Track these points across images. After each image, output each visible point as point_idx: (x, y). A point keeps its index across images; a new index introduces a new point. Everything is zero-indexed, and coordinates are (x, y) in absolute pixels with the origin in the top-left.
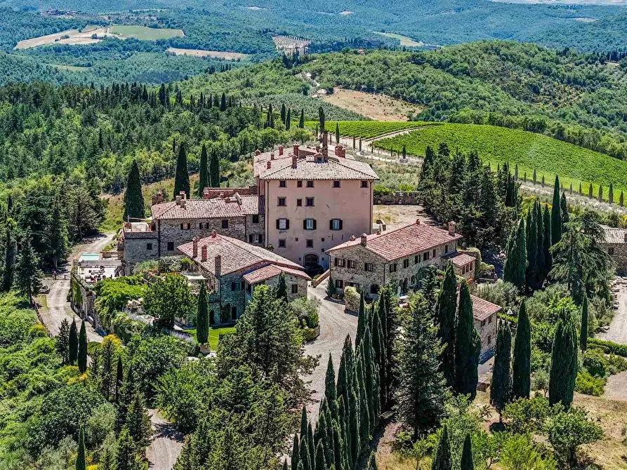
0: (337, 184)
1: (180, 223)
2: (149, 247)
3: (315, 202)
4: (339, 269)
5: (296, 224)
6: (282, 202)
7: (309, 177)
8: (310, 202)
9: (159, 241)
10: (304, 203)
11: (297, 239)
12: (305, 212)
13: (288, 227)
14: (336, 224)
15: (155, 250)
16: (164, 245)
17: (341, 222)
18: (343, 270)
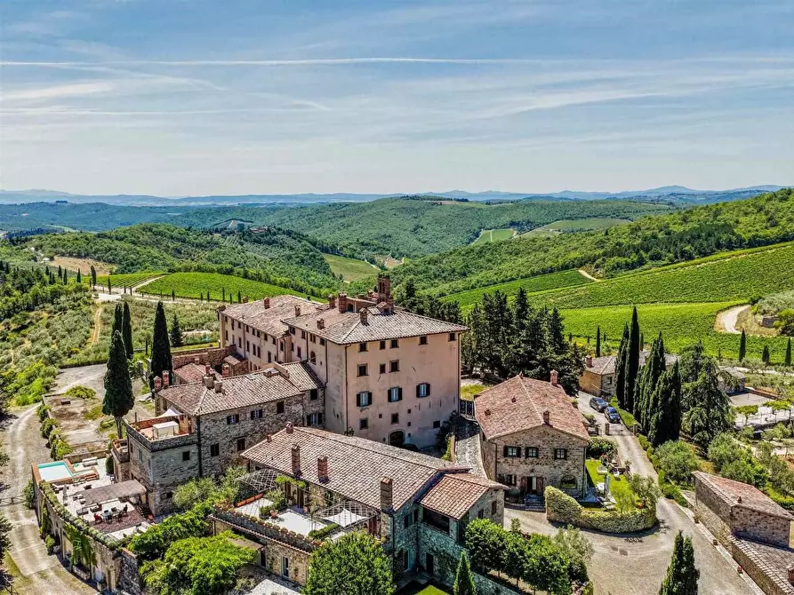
0: (423, 340)
1: (225, 417)
2: (186, 456)
3: (401, 366)
4: (509, 460)
5: (380, 397)
6: (362, 371)
7: (392, 335)
8: (395, 366)
9: (199, 446)
10: (388, 368)
11: (380, 416)
12: (390, 380)
13: (370, 402)
14: (423, 389)
15: (194, 459)
16: (206, 450)
17: (428, 386)
18: (516, 461)
